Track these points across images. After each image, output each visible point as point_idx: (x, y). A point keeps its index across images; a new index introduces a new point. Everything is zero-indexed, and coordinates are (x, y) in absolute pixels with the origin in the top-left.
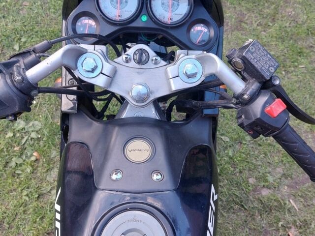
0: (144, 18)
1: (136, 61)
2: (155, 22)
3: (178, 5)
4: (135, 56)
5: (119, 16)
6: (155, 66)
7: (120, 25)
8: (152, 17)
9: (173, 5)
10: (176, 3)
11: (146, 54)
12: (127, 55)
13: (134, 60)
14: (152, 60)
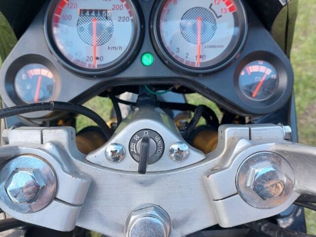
0: (148, 59)
1: (135, 156)
2: (170, 67)
3: (214, 28)
4: (133, 146)
5: (97, 58)
6: (178, 165)
7: (99, 76)
8: (164, 56)
9: (204, 29)
10: (209, 25)
11: (157, 139)
12: (116, 144)
13: (132, 154)
14: (172, 151)
